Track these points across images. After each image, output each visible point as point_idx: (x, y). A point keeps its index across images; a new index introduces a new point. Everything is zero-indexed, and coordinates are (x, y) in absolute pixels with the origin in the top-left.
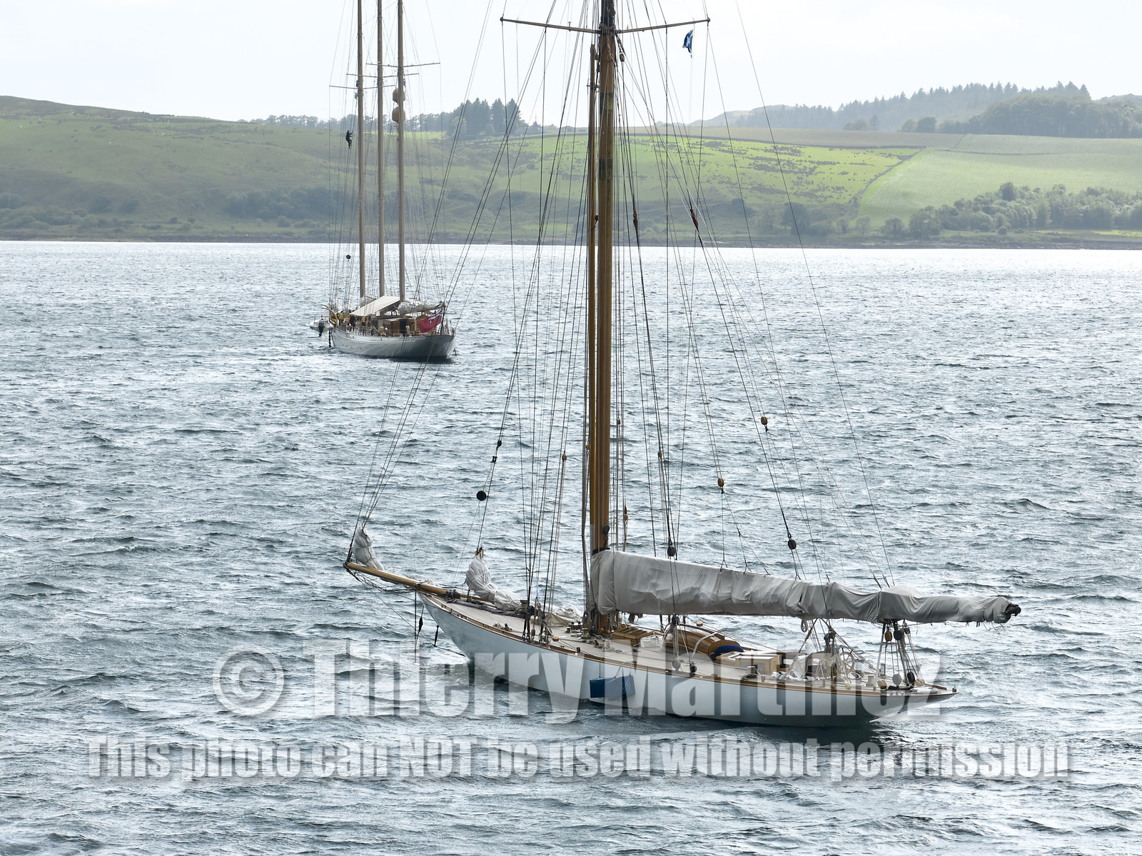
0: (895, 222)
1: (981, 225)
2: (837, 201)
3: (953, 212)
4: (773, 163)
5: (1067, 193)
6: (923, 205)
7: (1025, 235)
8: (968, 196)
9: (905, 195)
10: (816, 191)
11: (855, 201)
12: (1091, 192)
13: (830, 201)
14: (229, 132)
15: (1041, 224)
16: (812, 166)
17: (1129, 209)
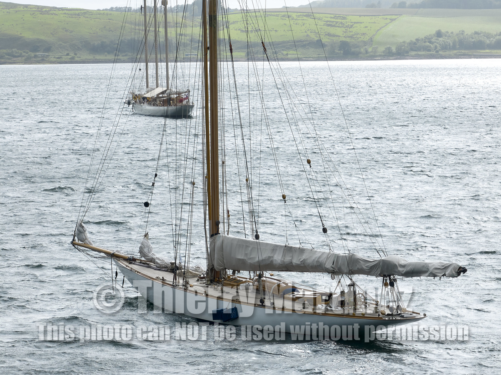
0: (389, 48)
1: (427, 49)
2: (363, 40)
3: (415, 43)
4: (335, 23)
5: (466, 34)
6: (401, 40)
7: (447, 53)
8: (422, 36)
9: (393, 36)
10: (354, 35)
11: (371, 40)
12: (476, 33)
13: (360, 39)
14: (92, 15)
15: (454, 48)
16: (352, 24)
17: (493, 40)
